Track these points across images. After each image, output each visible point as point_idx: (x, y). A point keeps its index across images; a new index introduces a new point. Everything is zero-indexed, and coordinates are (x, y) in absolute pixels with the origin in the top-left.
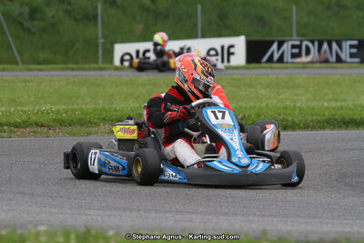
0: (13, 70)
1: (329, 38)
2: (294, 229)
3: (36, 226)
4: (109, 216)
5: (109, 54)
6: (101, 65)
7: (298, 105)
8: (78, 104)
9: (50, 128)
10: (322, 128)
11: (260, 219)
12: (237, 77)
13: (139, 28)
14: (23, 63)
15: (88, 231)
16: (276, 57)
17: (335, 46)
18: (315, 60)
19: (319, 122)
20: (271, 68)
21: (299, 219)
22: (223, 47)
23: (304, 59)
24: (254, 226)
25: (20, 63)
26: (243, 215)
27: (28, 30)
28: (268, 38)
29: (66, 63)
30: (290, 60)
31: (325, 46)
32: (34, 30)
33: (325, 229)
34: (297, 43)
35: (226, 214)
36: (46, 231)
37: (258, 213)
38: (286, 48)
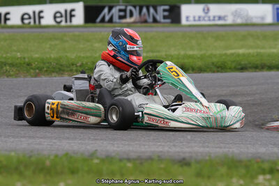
1: (147, 4)
2: (118, 149)
11: (93, 142)
12: (77, 33)
16: (107, 18)
17: (152, 10)
18: (137, 20)
20: (103, 27)
21: (123, 142)
22: (66, 11)
23: (129, 20)
24: (88, 147)
26: (80, 140)
28: (100, 4)
30: (118, 21)
31: (144, 10)
33: (143, 150)
34: (123, 7)
37: (92, 137)
38: (115, 11)
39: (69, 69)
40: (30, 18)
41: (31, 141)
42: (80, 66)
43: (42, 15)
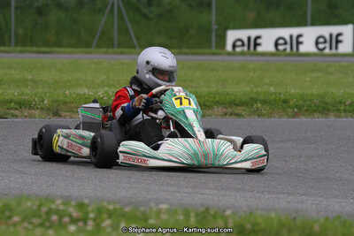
0: (131, 53)
3: (157, 204)
4: (225, 195)
5: (222, 39)
6: (214, 50)
12: (345, 64)
13: (251, 16)
14: (140, 46)
15: (207, 210)
22: (331, 35)
25: (137, 47)
26: (352, 198)
27: (145, 16)
32: (150, 15)
35: (337, 196)
36: (167, 210)
39: (335, 109)
40: (286, 43)
41: (290, 198)
42: (350, 105)
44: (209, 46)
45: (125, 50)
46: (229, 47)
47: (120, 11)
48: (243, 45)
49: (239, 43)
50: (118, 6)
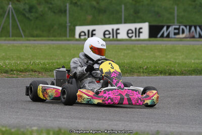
0: (20, 40)
1: (195, 24)
2: (174, 130)
3: (31, 127)
4: (72, 122)
5: (73, 32)
6: (68, 38)
7: (177, 61)
8: (55, 59)
9: (39, 72)
10: (191, 74)
11: (155, 124)
12: (143, 45)
13: (89, 18)
14: (25, 36)
15: (60, 130)
16: (165, 34)
17: (198, 29)
18: (187, 36)
19: (189, 71)
20: (163, 41)
21: (177, 125)
22: (136, 29)
23: (181, 36)
24: (152, 128)
25: (23, 36)
26: (146, 122)
27: (28, 18)
28: (161, 24)
29: (49, 37)
30: (173, 36)
31: (193, 29)
32: (31, 18)
33: (192, 131)
34: (177, 27)
35: (137, 122)
36: (36, 130)
37: (154, 121)
38: (171, 29)
39: (137, 71)
40: (110, 34)
41: (110, 123)
42: (146, 69)
43: (118, 31)
44: (65, 36)
45: (16, 38)
46: (77, 36)
47: (13, 16)
48: (85, 35)
49: (83, 34)
50: (12, 12)
